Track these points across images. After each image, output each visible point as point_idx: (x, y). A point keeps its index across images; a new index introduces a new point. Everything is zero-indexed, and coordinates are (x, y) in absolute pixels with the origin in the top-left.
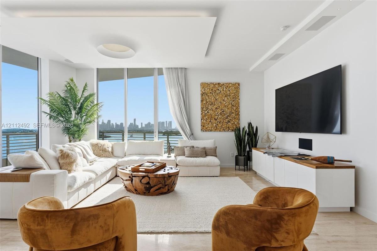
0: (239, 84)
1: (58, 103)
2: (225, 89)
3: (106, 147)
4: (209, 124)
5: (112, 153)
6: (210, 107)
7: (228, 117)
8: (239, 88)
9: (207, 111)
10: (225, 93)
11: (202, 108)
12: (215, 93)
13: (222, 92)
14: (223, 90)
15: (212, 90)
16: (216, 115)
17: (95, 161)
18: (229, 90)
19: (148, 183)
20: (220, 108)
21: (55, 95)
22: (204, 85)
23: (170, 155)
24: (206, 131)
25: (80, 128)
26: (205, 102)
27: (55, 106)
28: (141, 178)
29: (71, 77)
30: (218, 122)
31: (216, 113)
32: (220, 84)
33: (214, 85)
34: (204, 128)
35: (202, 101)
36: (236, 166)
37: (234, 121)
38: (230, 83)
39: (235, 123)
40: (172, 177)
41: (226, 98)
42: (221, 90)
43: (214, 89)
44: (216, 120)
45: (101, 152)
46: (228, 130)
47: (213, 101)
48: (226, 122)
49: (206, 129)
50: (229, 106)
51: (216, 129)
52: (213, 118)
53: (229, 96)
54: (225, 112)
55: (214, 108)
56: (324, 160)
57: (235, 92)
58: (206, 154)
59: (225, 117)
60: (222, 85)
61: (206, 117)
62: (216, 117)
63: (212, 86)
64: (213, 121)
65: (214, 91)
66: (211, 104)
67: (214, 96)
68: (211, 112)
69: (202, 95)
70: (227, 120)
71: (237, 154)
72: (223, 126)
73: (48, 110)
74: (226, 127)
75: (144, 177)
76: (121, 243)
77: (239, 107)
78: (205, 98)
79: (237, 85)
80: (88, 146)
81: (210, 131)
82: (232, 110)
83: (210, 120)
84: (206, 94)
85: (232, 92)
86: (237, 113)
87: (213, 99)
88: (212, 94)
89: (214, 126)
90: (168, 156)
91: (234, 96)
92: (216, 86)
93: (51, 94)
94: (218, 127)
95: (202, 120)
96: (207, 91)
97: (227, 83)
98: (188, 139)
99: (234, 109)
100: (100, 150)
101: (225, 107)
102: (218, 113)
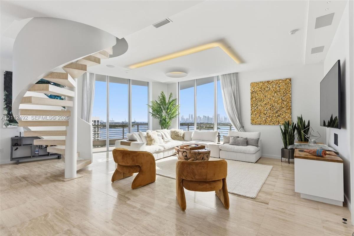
0: (290, 80)
1: (156, 107)
2: (274, 86)
3: (179, 134)
4: (258, 118)
5: (183, 138)
6: (259, 104)
7: (278, 112)
8: (291, 83)
9: (257, 107)
10: (274, 89)
11: (252, 105)
12: (264, 90)
13: (272, 88)
14: (273, 87)
15: (261, 88)
16: (265, 110)
17: (169, 141)
18: (279, 87)
19: (186, 156)
20: (269, 104)
21: (154, 102)
22: (253, 85)
23: (219, 142)
24: (255, 124)
25: (166, 121)
26: (254, 99)
27: (154, 108)
28: (183, 152)
29: (162, 91)
30: (267, 116)
31: (266, 108)
32: (269, 82)
33: (264, 83)
34: (253, 122)
35: (252, 98)
36: (282, 158)
37: (284, 115)
38: (280, 80)
39: (286, 117)
40: (201, 154)
41: (275, 94)
42: (271, 87)
43: (263, 87)
44: (265, 115)
45: (176, 136)
46: (278, 124)
47: (262, 97)
48: (276, 117)
49: (256, 122)
50: (279, 101)
51: (265, 123)
52: (262, 113)
53: (279, 92)
54: (274, 107)
55: (263, 103)
56: (314, 152)
57: (286, 87)
58: (247, 143)
59: (274, 111)
60: (271, 83)
61: (255, 112)
62: (266, 112)
63: (261, 84)
64: (262, 115)
65: (264, 89)
66: (260, 101)
67: (263, 93)
68: (260, 107)
69: (252, 93)
70: (277, 114)
71: (284, 147)
72: (273, 120)
73: (151, 111)
74: (276, 121)
75: (184, 152)
76: (141, 169)
77: (290, 102)
78: (254, 95)
79: (288, 80)
80: (168, 133)
81: (259, 124)
82: (283, 104)
83: (259, 115)
84: (256, 92)
85: (282, 88)
86: (288, 107)
87: (262, 96)
88: (262, 91)
89: (263, 120)
90: (218, 143)
91: (284, 92)
92: (266, 84)
93: (153, 102)
94: (267, 121)
95: (251, 114)
96: (256, 89)
97: (277, 80)
98: (238, 130)
99: (285, 104)
100: (175, 135)
101: (275, 102)
102: (267, 109)
